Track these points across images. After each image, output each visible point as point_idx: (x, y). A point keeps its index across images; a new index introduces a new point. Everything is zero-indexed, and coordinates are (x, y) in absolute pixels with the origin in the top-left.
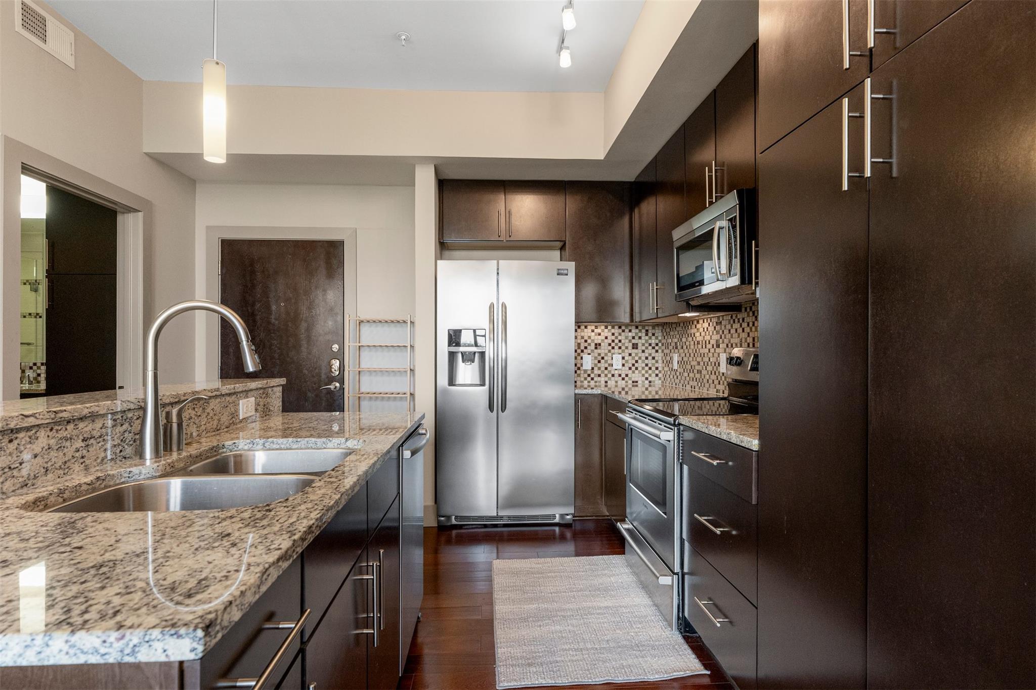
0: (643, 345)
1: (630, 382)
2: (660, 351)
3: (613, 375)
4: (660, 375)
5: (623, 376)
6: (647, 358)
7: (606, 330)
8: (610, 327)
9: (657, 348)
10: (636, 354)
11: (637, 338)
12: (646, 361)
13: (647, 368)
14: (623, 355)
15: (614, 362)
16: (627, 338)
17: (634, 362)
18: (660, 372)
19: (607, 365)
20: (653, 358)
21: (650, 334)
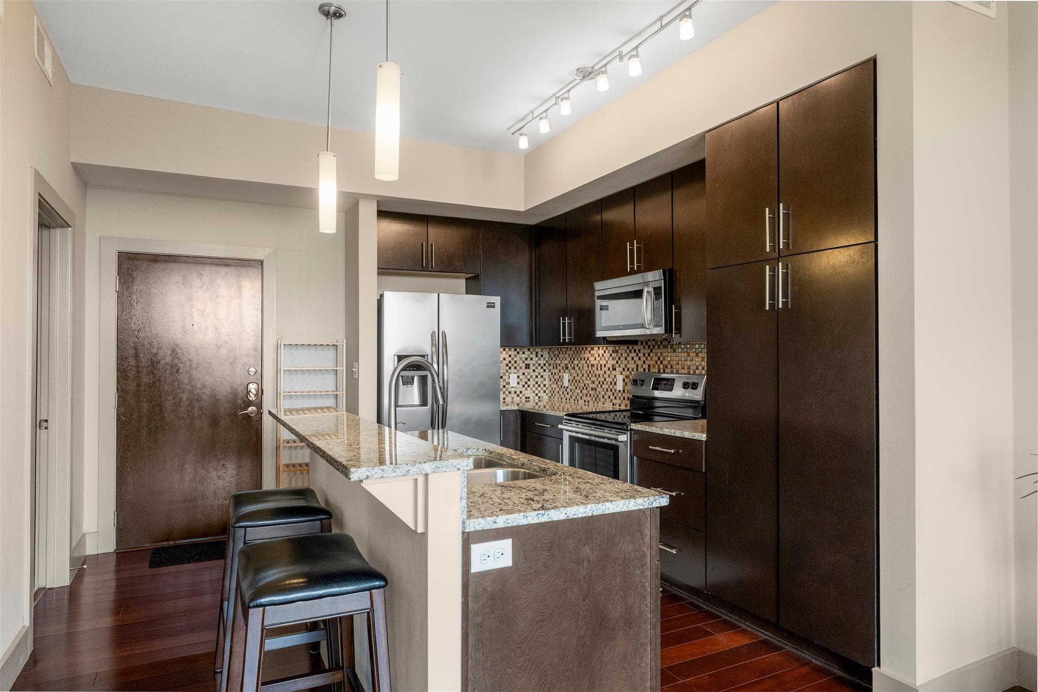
0: (534, 365)
1: (524, 398)
2: (547, 370)
3: (510, 393)
4: (547, 391)
5: (518, 393)
6: (537, 377)
7: (504, 352)
8: (507, 350)
9: (544, 368)
10: (529, 373)
11: (529, 359)
12: (536, 380)
13: (537, 386)
14: (518, 374)
15: (511, 381)
16: (521, 359)
17: (527, 380)
18: (547, 388)
19: (505, 384)
20: (542, 377)
21: (539, 356)
